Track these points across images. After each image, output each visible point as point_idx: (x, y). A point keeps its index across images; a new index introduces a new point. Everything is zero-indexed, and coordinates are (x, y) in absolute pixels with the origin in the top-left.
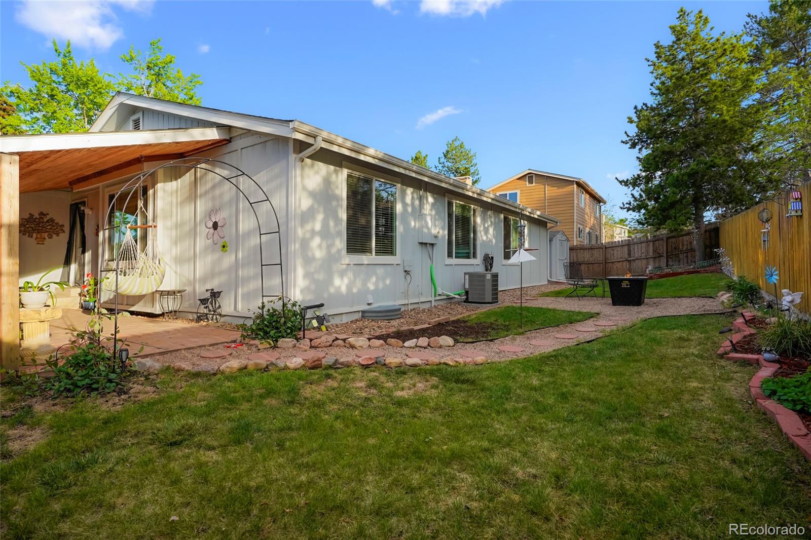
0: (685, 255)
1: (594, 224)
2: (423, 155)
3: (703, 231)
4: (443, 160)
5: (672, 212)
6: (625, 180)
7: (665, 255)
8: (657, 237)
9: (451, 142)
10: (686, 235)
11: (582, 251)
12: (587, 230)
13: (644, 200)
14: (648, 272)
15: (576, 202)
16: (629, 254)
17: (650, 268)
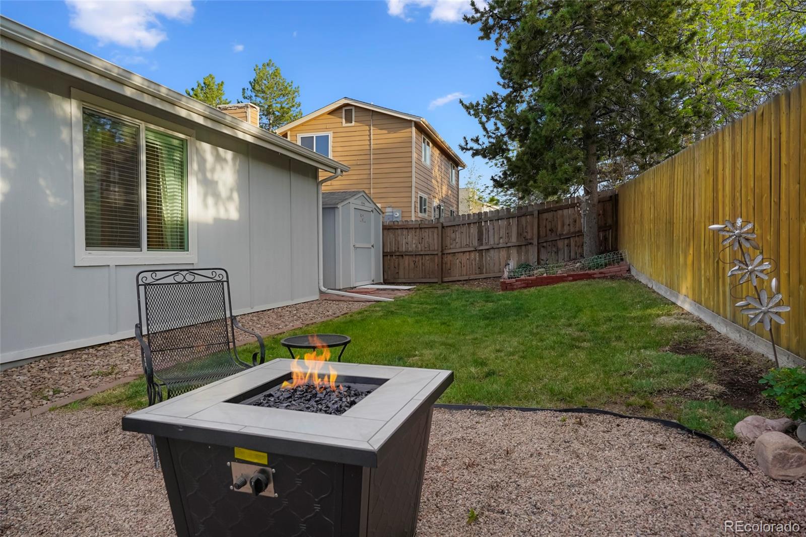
0: (566, 242)
1: (447, 195)
2: (218, 81)
3: (596, 200)
4: (249, 93)
5: (549, 156)
6: (474, 103)
7: (535, 242)
8: (524, 210)
9: (260, 66)
10: (567, 207)
11: (405, 232)
12: (436, 202)
13: (503, 136)
14: (506, 275)
15: (414, 155)
16: (480, 239)
17: (512, 264)
